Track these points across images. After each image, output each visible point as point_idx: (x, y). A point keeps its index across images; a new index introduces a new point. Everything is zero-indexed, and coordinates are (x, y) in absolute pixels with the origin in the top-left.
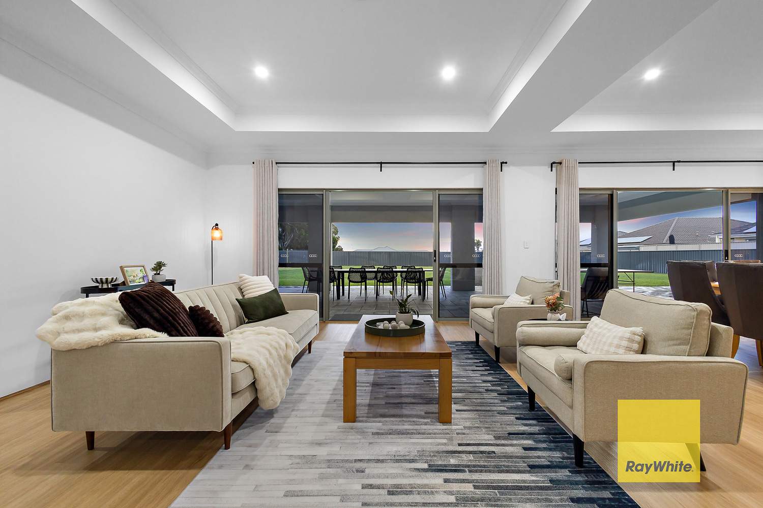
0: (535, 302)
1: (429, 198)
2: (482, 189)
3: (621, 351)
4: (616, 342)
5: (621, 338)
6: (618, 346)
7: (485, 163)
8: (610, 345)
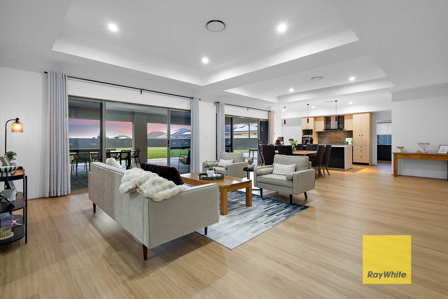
0: (234, 162)
1: (165, 112)
2: (190, 111)
3: (292, 171)
4: (290, 169)
5: (291, 168)
6: (291, 170)
7: (193, 98)
8: (288, 170)
